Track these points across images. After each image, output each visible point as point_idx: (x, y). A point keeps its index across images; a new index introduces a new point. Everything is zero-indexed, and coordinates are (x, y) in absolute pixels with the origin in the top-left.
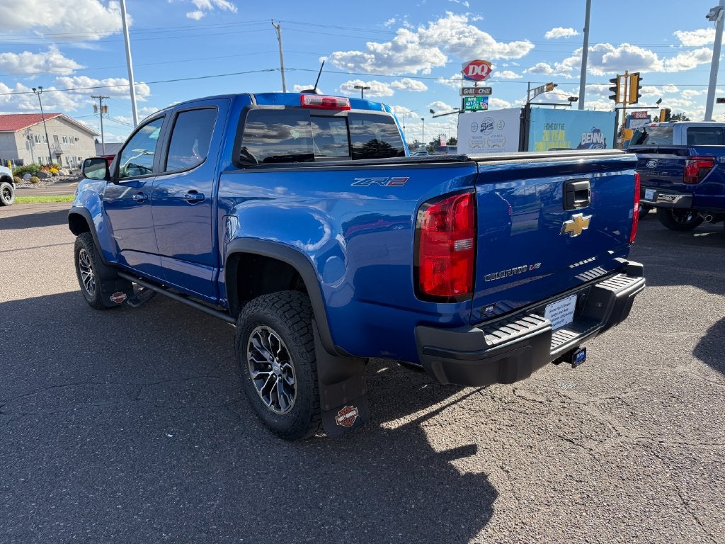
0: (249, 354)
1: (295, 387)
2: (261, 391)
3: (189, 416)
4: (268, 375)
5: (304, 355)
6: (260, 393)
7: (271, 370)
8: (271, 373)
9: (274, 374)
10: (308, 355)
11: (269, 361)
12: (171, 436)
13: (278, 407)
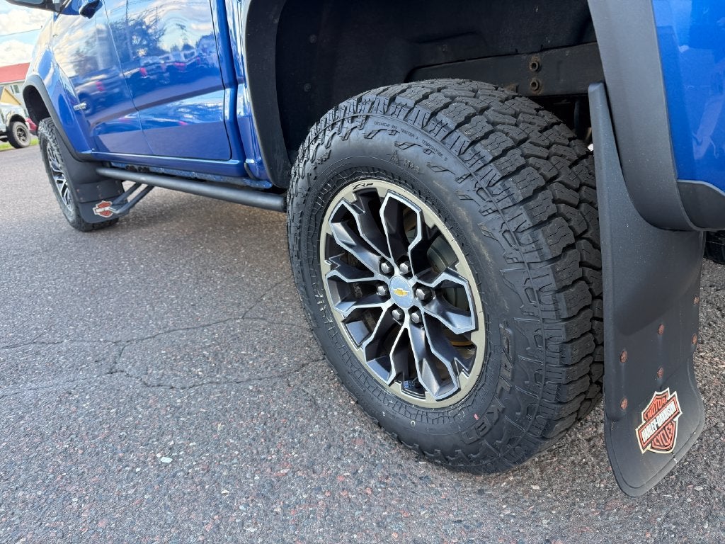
0: (325, 265)
1: (479, 339)
2: (364, 351)
3: (209, 404)
4: (380, 310)
5: (525, 237)
6: (361, 353)
7: (387, 297)
8: (385, 306)
9: (394, 307)
10: (541, 237)
11: (378, 276)
12: (167, 460)
13: (420, 389)
